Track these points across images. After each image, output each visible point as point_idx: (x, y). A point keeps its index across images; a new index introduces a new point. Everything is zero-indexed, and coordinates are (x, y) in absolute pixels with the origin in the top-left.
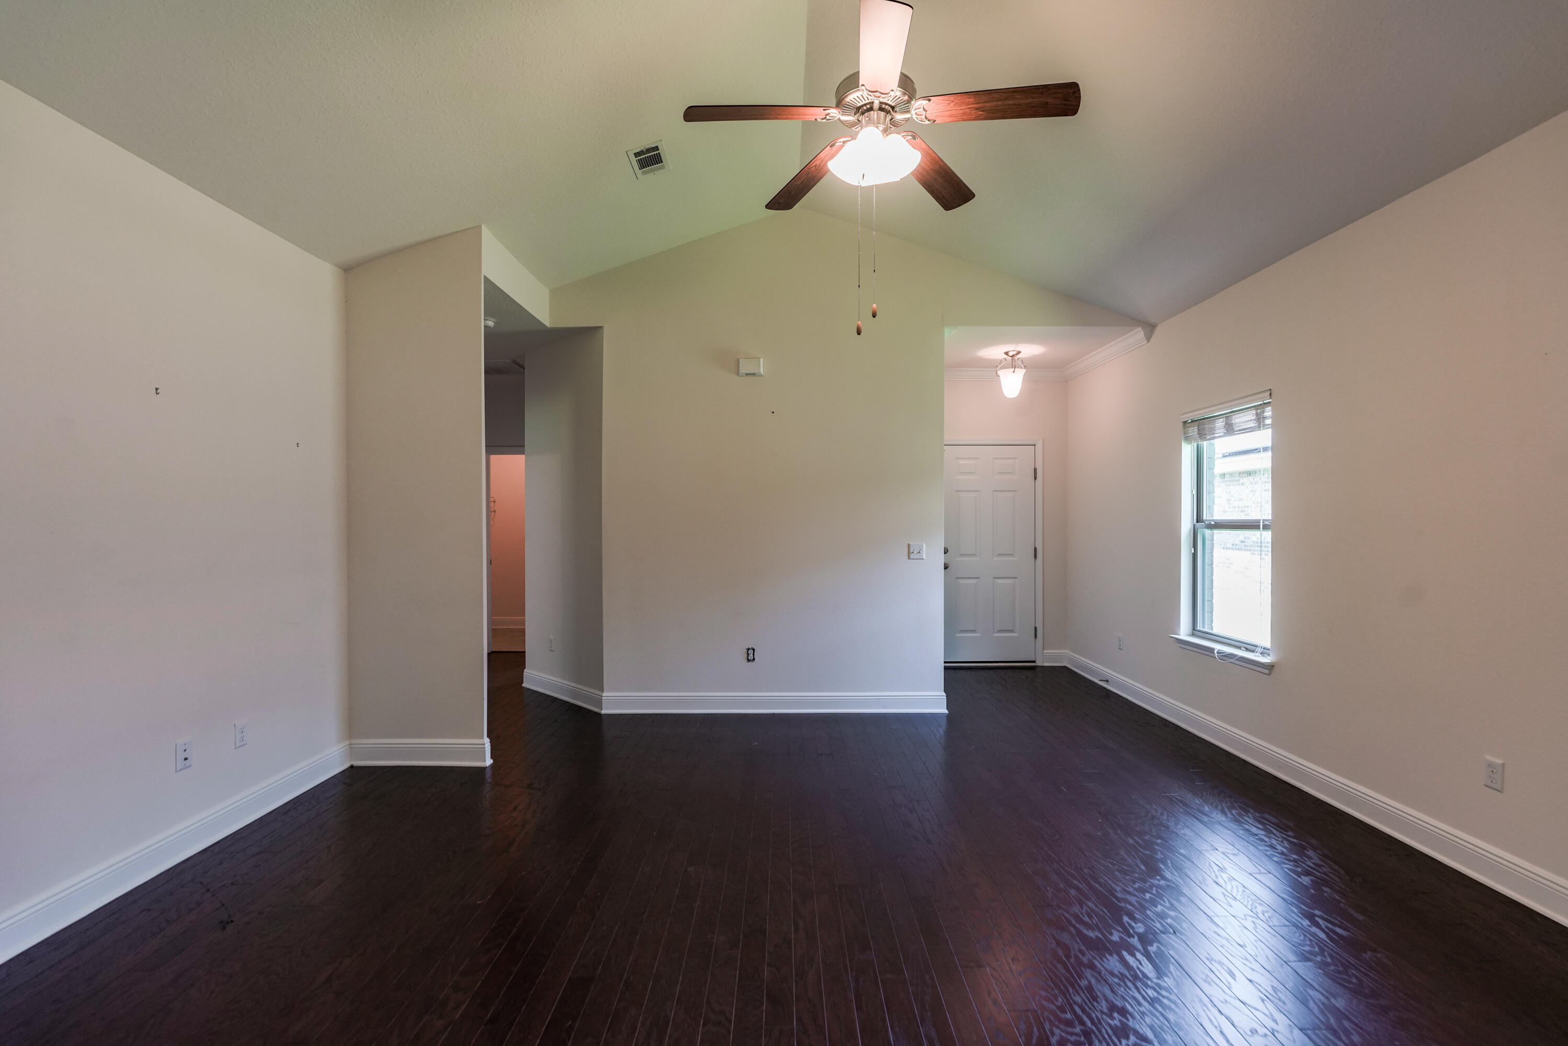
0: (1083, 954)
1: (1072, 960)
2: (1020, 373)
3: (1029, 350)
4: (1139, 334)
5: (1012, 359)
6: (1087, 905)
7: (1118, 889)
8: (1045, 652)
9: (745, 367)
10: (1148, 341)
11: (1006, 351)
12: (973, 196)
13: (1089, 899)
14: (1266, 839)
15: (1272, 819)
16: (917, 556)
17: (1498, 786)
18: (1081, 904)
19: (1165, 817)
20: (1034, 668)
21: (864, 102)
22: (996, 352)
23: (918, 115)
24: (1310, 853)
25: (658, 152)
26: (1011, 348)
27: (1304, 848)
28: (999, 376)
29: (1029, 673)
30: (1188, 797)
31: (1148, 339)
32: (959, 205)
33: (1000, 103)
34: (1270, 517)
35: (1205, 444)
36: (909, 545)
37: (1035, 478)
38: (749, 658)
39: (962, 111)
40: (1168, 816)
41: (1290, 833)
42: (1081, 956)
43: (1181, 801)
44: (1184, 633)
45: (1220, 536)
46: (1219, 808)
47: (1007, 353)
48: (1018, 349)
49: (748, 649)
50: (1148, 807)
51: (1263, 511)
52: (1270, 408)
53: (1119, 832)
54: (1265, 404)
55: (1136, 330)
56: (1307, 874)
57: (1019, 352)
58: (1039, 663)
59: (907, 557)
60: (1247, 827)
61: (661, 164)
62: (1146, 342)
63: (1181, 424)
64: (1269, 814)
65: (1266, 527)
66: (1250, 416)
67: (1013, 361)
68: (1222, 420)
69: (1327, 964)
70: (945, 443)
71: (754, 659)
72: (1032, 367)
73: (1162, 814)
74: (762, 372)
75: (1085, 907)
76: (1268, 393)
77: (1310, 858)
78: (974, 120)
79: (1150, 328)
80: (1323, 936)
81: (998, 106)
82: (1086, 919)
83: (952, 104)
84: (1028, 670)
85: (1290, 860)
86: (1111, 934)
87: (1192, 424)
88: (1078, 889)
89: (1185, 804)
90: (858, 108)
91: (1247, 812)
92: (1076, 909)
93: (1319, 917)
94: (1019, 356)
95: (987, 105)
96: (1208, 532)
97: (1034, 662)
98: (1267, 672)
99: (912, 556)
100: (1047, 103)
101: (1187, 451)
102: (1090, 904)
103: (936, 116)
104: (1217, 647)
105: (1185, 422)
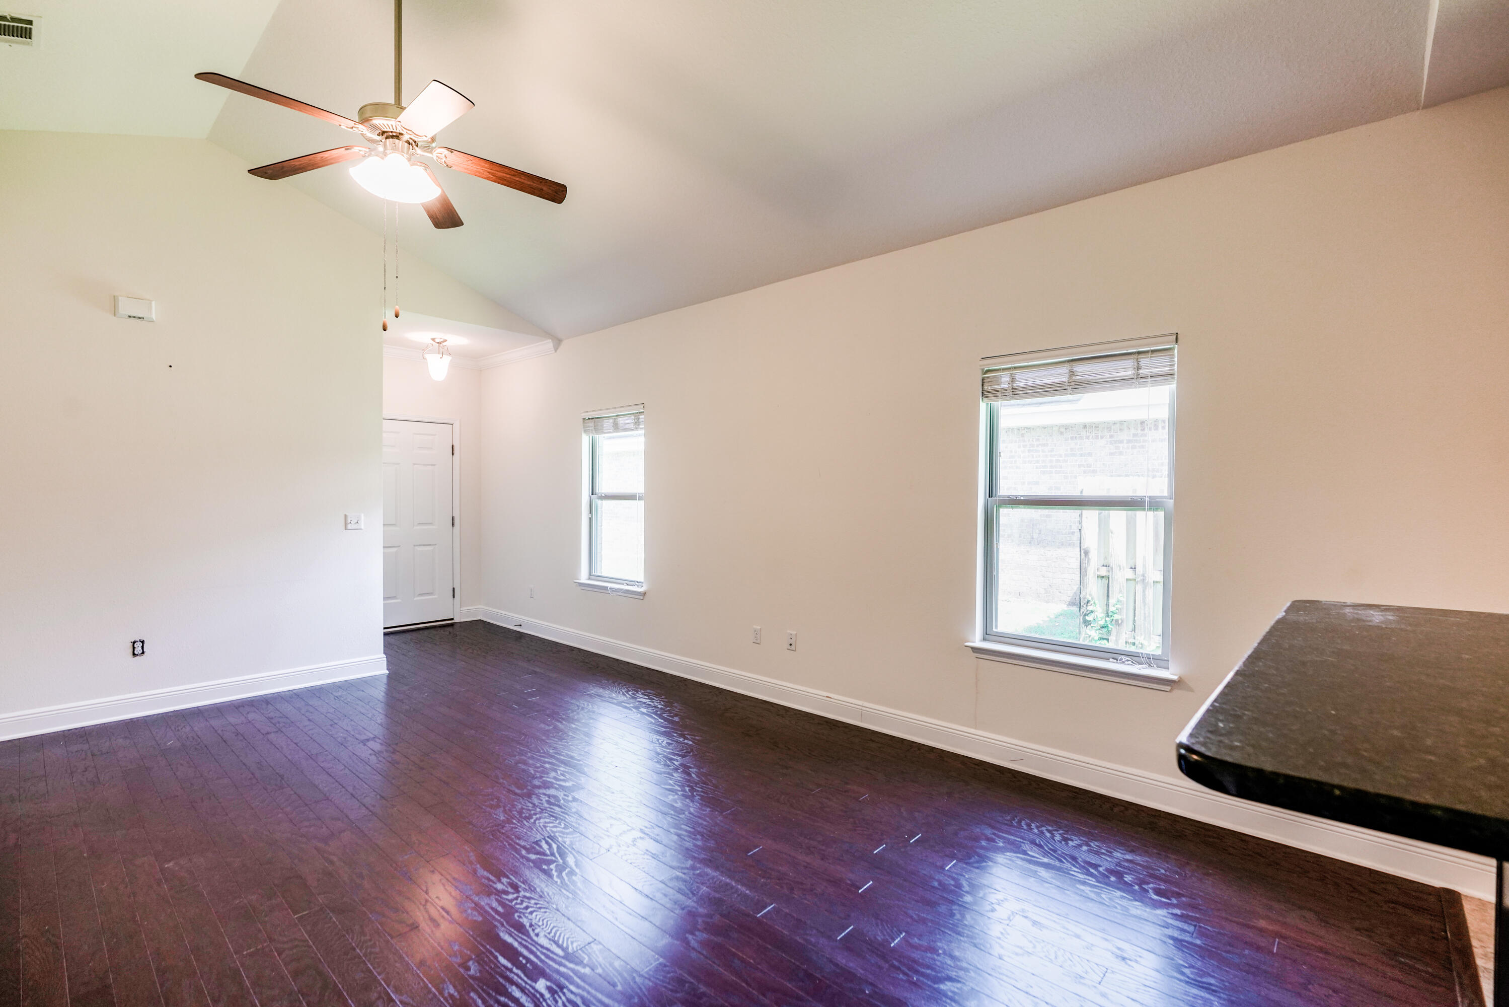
0: (568, 796)
1: (562, 801)
2: (447, 359)
3: (456, 340)
4: (549, 344)
5: (439, 346)
6: (559, 770)
7: (575, 755)
8: (462, 609)
9: (126, 307)
10: (556, 351)
11: (433, 337)
12: (463, 224)
13: (559, 766)
14: (651, 704)
15: (652, 692)
16: (356, 526)
17: (758, 642)
18: (555, 771)
19: (590, 706)
20: (452, 625)
21: (392, 130)
22: (423, 337)
23: (439, 158)
24: (675, 704)
25: (29, 26)
26: (439, 336)
27: (672, 703)
28: (426, 359)
29: (450, 629)
30: (601, 691)
31: (556, 350)
32: (448, 228)
33: (508, 176)
34: (643, 492)
35: (597, 436)
36: (346, 515)
37: (453, 454)
38: (136, 652)
39: (477, 170)
40: (592, 705)
41: (663, 697)
42: (566, 798)
43: (597, 695)
44: (584, 578)
45: (606, 504)
46: (621, 693)
47: (433, 340)
48: (445, 338)
49: (134, 643)
50: (578, 704)
51: (639, 487)
52: (643, 416)
53: (564, 722)
54: (640, 413)
55: (545, 342)
56: (676, 715)
57: (445, 341)
58: (456, 620)
59: (344, 527)
60: (639, 700)
61: (29, 40)
62: (554, 352)
63: (582, 420)
64: (650, 689)
65: (640, 498)
66: (630, 420)
67: (440, 347)
68: (611, 420)
69: (696, 755)
70: (385, 417)
71: (143, 653)
72: (458, 355)
73: (588, 705)
74: (154, 317)
75: (559, 772)
76: (642, 406)
77: (676, 707)
78: (485, 178)
79: (558, 342)
80: (691, 743)
81: (506, 177)
82: (562, 778)
83: (470, 162)
84: (447, 627)
85: (666, 711)
86: (580, 780)
87: (589, 421)
88: (549, 763)
89: (600, 696)
90: (384, 132)
91: (637, 691)
92: (553, 774)
93: (688, 734)
94: (444, 344)
95: (498, 173)
96: (599, 502)
97: (453, 619)
98: (641, 597)
99: (349, 526)
100: (542, 190)
101: (586, 440)
102: (561, 769)
103: (453, 164)
104: (609, 585)
105: (584, 419)
